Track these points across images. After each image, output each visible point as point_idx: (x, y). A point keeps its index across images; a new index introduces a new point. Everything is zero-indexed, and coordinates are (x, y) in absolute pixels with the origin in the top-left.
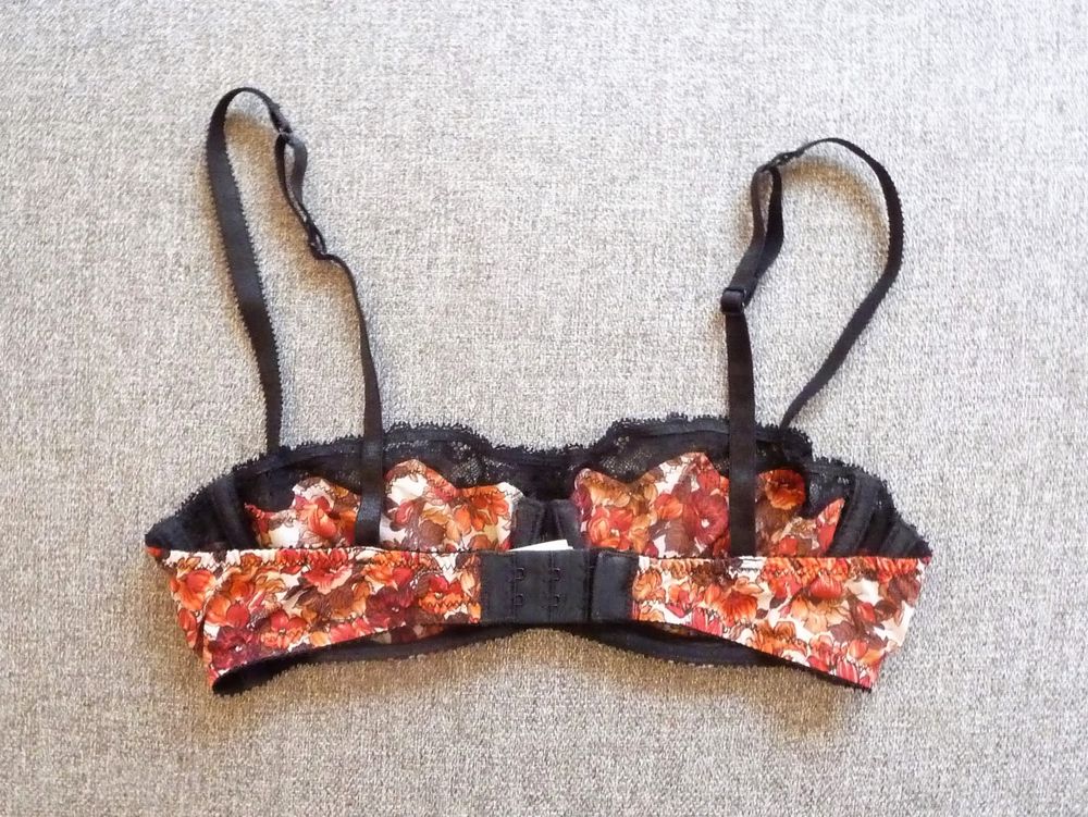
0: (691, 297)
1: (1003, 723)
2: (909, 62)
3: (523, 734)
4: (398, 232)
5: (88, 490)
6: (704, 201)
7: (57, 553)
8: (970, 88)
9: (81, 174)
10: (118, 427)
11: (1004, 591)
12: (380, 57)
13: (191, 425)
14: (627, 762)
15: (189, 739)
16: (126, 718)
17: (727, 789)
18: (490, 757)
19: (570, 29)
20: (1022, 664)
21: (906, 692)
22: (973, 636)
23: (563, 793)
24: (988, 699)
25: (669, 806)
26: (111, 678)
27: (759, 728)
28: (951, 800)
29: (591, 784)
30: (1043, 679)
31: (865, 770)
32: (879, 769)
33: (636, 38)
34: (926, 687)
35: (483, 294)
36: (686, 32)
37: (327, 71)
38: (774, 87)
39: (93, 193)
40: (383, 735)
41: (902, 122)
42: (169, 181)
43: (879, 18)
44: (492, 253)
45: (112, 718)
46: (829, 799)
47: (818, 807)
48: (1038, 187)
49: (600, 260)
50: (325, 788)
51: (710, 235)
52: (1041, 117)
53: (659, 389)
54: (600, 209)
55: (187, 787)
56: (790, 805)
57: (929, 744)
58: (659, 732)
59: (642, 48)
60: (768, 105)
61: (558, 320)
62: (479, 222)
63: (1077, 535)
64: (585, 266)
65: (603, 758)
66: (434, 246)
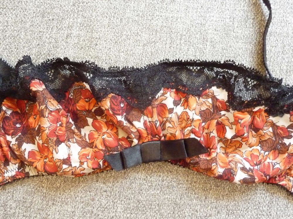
4: (53, 20)
6: (208, 15)
44: (99, 33)
49: (153, 40)
51: (210, 31)
54: (155, 15)
62: (94, 18)
64: (145, 42)
66: (70, 27)
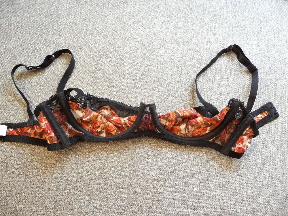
0: (171, 75)
1: (248, 192)
2: (223, 33)
3: (117, 179)
5: (19, 104)
7: (8, 118)
8: (237, 40)
9: (36, 37)
10: (30, 90)
11: (248, 155)
12: (106, 21)
13: (47, 91)
14: (144, 191)
15: (29, 170)
16: (14, 163)
17: (171, 202)
18: (108, 185)
19: (148, 20)
20: (253, 176)
21: (222, 179)
22: (240, 166)
23: (126, 198)
24: (244, 184)
25: (155, 205)
26: (13, 151)
27: (181, 185)
28: (234, 213)
29: (134, 196)
30: (259, 181)
31: (210, 201)
32: (214, 201)
33: (162, 23)
34: (227, 178)
35: (121, 69)
36: (174, 23)
37: (94, 22)
38: (193, 34)
39: (37, 41)
40: (80, 175)
41: (222, 44)
42: (55, 40)
43: (217, 25)
45: (11, 163)
46: (200, 209)
47: (197, 211)
48: (254, 61)
50: (62, 189)
52: (254, 47)
53: (161, 94)
55: (26, 184)
56: (189, 209)
57: (228, 195)
58: (154, 183)
59: (163, 25)
60: (191, 38)
61: (138, 76)
63: (267, 143)
65: (138, 189)
